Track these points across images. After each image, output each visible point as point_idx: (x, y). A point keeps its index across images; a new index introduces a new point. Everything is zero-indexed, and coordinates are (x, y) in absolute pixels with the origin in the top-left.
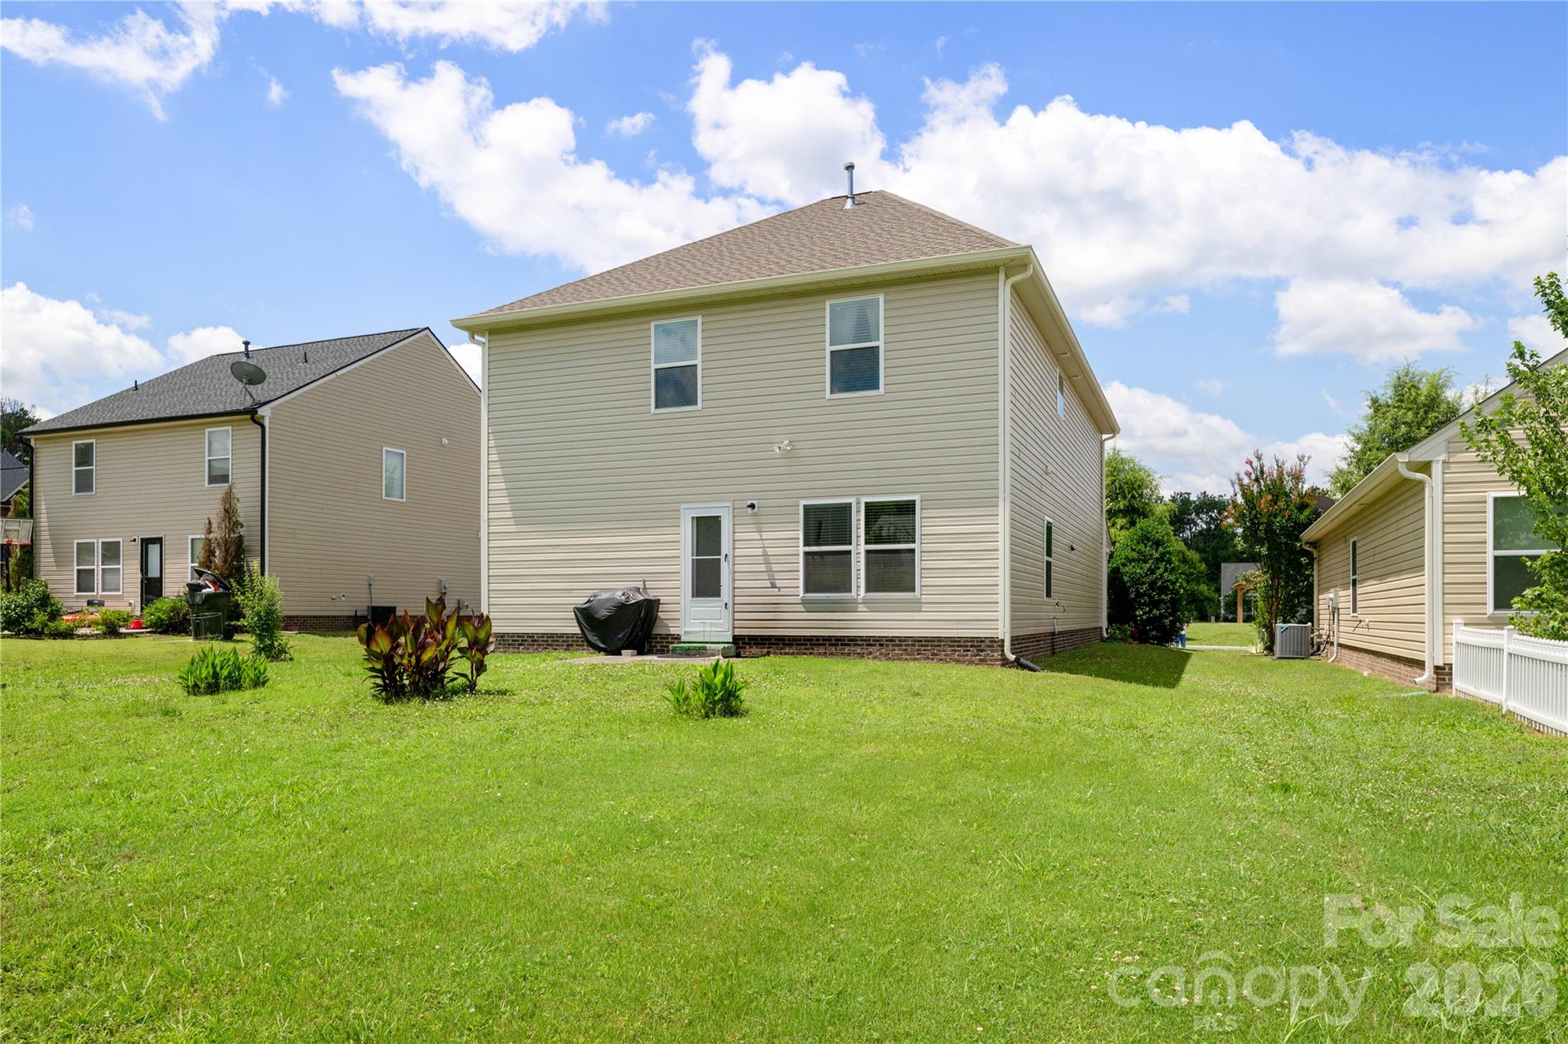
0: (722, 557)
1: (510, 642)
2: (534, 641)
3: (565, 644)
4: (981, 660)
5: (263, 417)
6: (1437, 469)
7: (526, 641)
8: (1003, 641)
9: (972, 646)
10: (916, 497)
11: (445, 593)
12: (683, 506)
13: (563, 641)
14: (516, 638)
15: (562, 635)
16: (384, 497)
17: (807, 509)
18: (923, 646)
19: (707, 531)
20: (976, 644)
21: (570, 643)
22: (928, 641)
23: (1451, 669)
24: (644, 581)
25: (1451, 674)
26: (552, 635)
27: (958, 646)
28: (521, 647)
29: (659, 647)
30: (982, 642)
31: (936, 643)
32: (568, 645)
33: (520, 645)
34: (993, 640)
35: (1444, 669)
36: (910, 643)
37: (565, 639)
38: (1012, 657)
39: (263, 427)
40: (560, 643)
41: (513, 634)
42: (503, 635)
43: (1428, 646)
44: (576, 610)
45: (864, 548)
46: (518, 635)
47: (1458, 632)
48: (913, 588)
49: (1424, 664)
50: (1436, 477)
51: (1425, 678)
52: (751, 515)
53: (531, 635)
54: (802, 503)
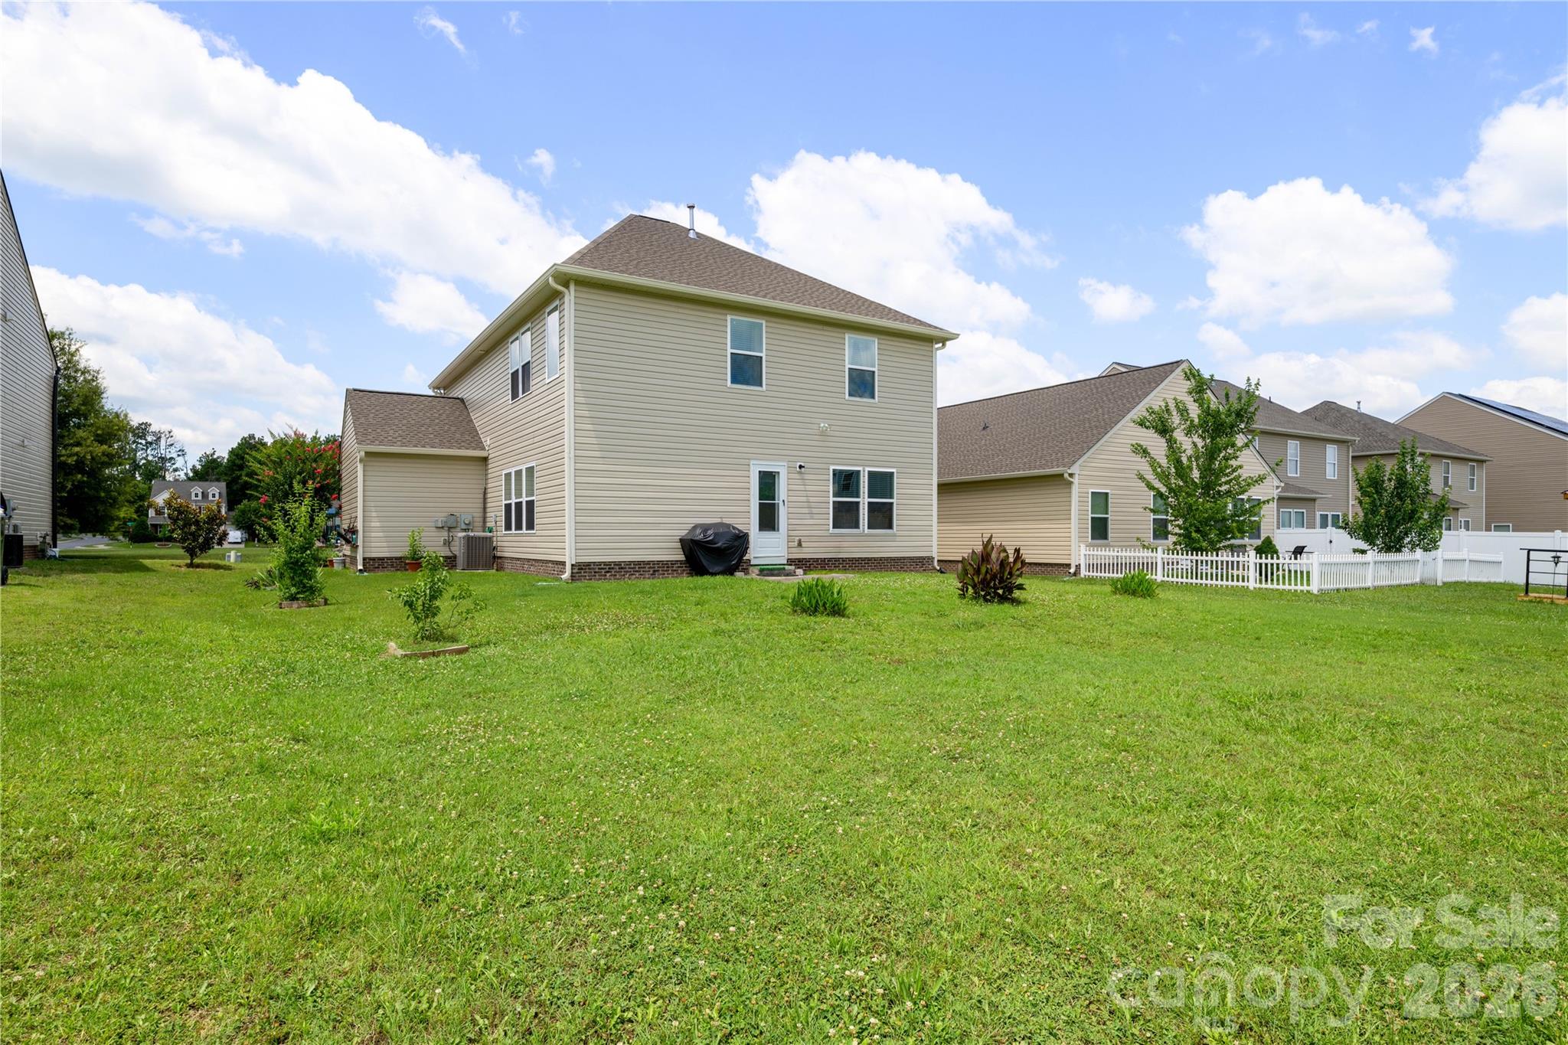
0: (778, 502)
1: (597, 570)
2: (622, 568)
3: (652, 570)
4: (924, 570)
6: (1076, 477)
8: (934, 558)
9: (919, 562)
10: (893, 470)
12: (752, 462)
13: (650, 568)
14: (602, 566)
15: (649, 563)
17: (835, 471)
18: (896, 563)
19: (768, 482)
20: (921, 561)
21: (656, 569)
22: (899, 559)
23: (1080, 566)
24: (722, 518)
25: (1081, 568)
26: (639, 563)
27: (913, 562)
28: (608, 575)
30: (924, 559)
31: (902, 561)
32: (654, 571)
33: (608, 572)
34: (929, 558)
35: (1078, 566)
36: (889, 561)
37: (651, 565)
38: (938, 568)
40: (647, 569)
41: (600, 563)
42: (588, 564)
43: (1073, 557)
44: (681, 540)
45: (867, 500)
46: (605, 563)
47: (1083, 550)
48: (890, 527)
49: (1070, 565)
50: (1076, 480)
51: (1072, 570)
52: (800, 473)
53: (618, 564)
54: (832, 468)
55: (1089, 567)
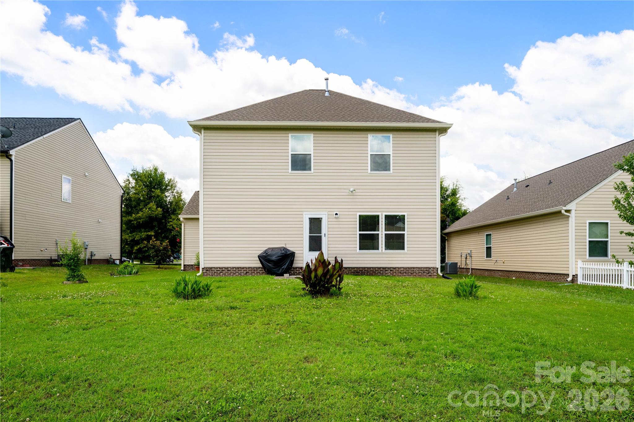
0: (323, 235)
1: (215, 271)
2: (229, 271)
3: (245, 272)
4: (430, 276)
5: (11, 155)
6: (573, 212)
7: (224, 270)
8: (438, 268)
9: (426, 270)
10: (405, 214)
11: (87, 248)
12: (304, 213)
13: (244, 271)
14: (218, 269)
15: (243, 268)
16: (63, 200)
17: (360, 216)
18: (407, 270)
19: (315, 223)
20: (427, 270)
21: (248, 271)
22: (409, 269)
23: (577, 276)
24: (286, 244)
25: (577, 277)
26: (238, 268)
27: (421, 270)
28: (221, 274)
29: (292, 273)
30: (430, 269)
31: (412, 270)
32: (247, 272)
33: (221, 272)
34: (434, 268)
35: (575, 276)
36: (402, 269)
37: (245, 269)
38: (441, 275)
39: (11, 161)
40: (242, 271)
41: (217, 268)
42: (211, 268)
43: (570, 269)
44: (259, 257)
45: (384, 232)
46: (220, 268)
47: (580, 264)
48: (403, 249)
49: (568, 275)
50: (573, 215)
51: (570, 279)
52: (336, 218)
53: (227, 268)
54: (358, 214)
55: (585, 277)
